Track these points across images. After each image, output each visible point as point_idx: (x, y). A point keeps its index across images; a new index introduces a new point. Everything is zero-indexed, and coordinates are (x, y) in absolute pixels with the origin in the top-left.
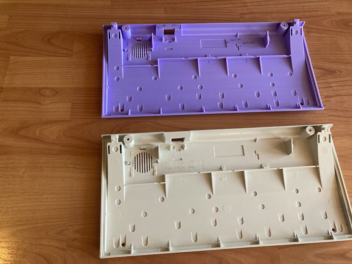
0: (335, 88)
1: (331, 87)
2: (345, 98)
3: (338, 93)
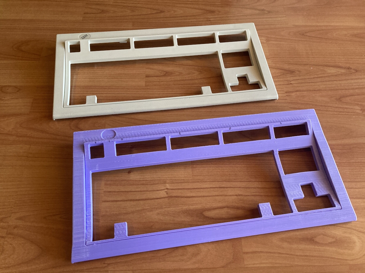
0: (295, 85)
1: (291, 84)
2: (305, 93)
3: (298, 89)
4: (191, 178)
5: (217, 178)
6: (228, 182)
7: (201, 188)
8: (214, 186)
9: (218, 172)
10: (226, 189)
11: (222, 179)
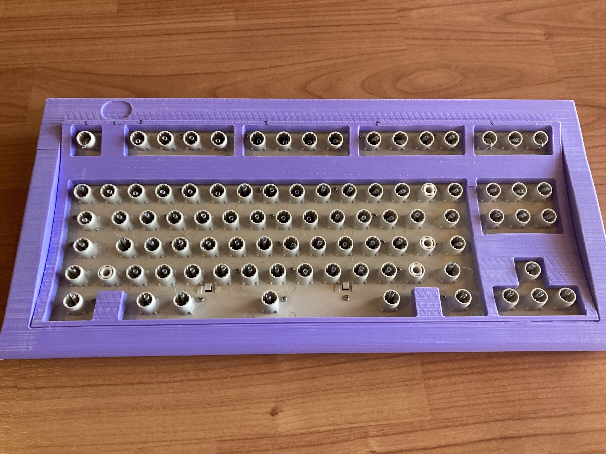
4: (428, 418)
5: (491, 412)
6: (519, 421)
7: (457, 445)
8: (488, 437)
9: (491, 395)
10: (517, 442)
11: (504, 414)
